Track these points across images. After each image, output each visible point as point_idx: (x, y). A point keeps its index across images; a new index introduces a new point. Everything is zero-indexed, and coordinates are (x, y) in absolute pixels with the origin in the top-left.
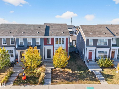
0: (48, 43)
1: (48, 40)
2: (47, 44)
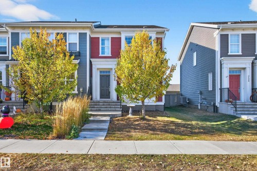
0: (103, 53)
1: (103, 44)
2: (100, 55)
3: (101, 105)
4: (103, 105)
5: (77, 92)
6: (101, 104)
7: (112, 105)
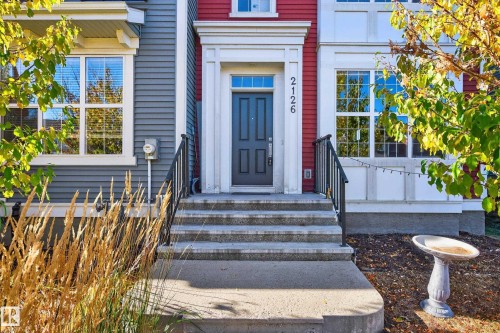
3: (241, 222)
4: (251, 221)
5: (132, 161)
6: (237, 215)
7: (293, 222)
